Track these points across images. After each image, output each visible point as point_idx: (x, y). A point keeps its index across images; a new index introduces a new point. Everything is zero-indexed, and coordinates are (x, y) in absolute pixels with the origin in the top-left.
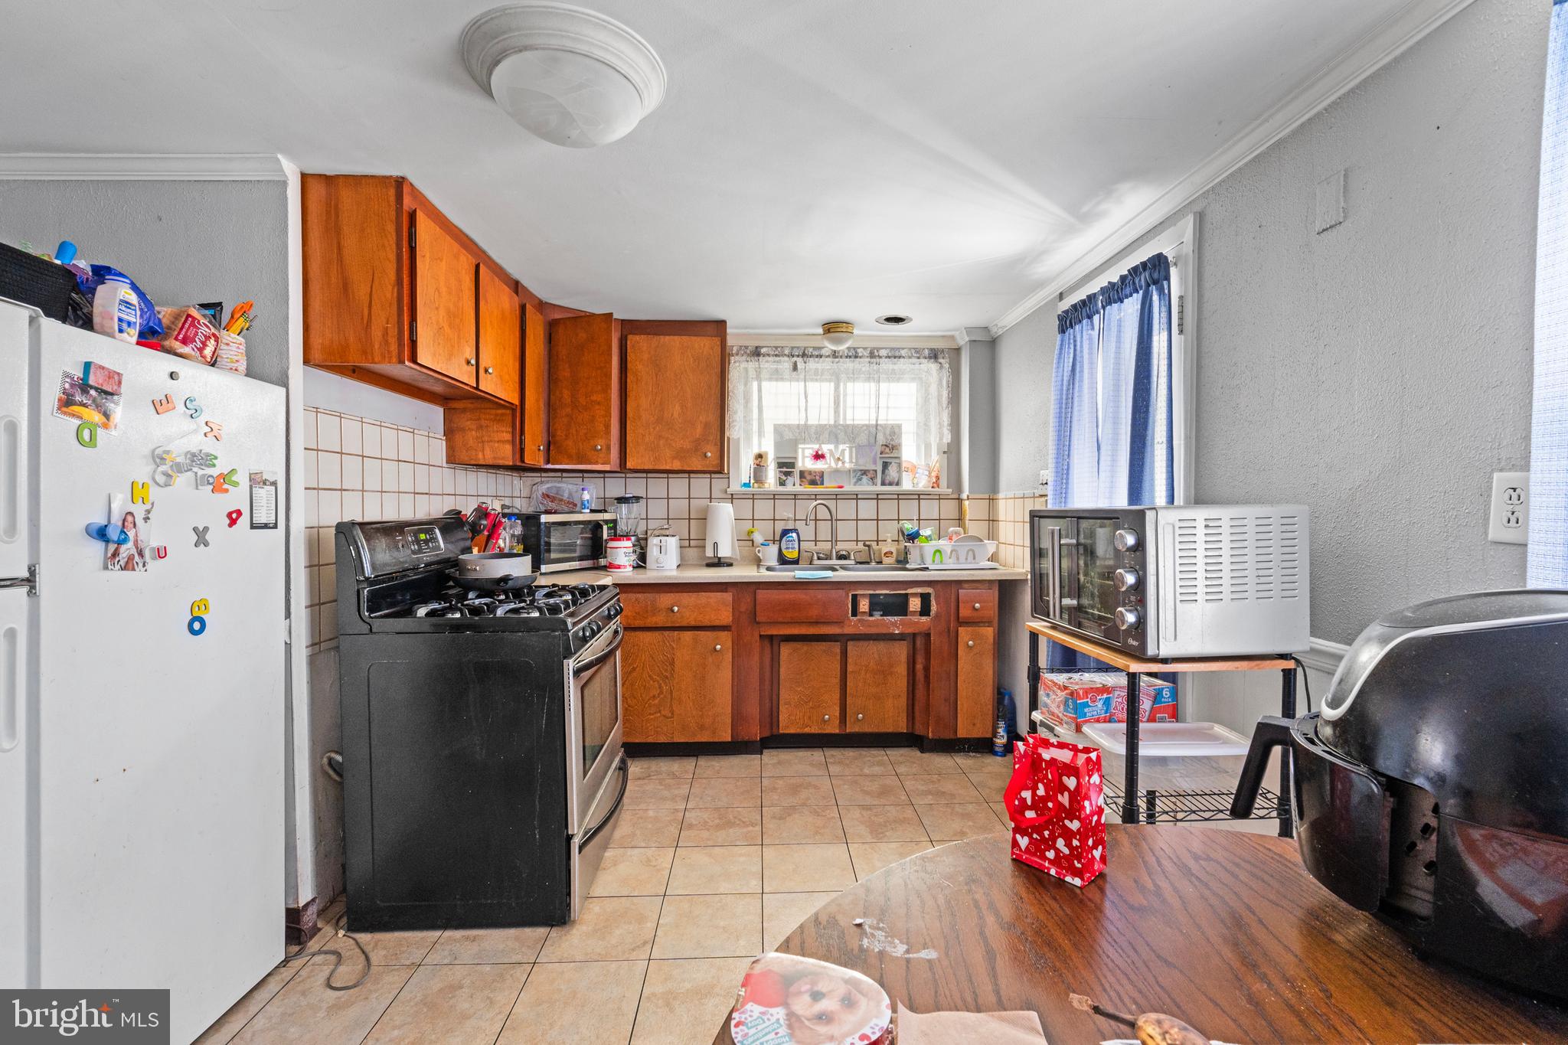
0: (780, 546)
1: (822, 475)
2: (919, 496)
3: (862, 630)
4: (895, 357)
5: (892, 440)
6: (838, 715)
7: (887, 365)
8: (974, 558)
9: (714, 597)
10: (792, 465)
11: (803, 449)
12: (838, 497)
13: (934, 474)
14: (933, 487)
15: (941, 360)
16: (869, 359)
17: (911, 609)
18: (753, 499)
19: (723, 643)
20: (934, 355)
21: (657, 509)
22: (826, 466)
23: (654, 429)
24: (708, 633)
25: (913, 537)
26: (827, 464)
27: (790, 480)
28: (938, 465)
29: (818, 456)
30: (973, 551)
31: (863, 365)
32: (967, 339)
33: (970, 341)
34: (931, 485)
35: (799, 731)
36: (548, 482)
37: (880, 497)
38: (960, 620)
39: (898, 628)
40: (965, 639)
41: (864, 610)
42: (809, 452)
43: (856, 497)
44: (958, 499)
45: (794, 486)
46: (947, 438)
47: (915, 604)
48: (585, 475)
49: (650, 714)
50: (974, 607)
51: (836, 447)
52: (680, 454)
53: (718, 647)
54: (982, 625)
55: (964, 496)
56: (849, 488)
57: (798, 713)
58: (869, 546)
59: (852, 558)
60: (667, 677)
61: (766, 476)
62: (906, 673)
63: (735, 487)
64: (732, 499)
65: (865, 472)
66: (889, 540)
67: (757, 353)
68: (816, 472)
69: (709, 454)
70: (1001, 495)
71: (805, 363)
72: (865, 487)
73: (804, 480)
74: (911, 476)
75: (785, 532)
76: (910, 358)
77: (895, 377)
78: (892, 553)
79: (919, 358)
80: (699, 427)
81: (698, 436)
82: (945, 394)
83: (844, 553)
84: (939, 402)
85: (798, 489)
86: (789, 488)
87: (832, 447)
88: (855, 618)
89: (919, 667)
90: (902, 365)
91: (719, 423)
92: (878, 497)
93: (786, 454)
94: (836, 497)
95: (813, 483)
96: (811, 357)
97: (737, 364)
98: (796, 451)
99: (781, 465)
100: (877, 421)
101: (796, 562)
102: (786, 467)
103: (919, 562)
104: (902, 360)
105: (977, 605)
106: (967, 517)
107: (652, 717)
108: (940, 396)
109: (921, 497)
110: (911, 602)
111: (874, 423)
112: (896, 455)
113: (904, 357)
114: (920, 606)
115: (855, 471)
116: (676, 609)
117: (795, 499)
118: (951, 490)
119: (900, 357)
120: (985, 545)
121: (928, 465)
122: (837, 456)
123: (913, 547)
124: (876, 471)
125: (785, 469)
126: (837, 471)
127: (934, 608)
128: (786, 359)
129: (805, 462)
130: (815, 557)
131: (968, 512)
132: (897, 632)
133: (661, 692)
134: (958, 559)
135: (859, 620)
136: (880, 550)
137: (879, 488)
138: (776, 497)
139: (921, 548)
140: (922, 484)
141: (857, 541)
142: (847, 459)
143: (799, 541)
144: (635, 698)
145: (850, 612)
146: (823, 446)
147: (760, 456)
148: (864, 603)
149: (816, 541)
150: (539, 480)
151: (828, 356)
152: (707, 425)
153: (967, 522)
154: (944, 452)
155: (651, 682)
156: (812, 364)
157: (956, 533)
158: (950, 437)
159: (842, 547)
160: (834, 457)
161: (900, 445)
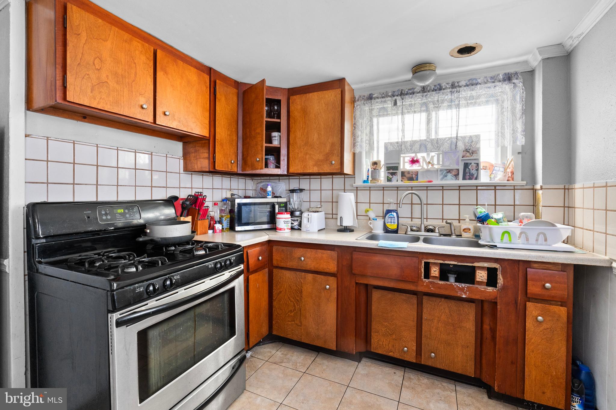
0: (385, 220)
1: (417, 174)
2: (495, 187)
3: (433, 290)
4: (472, 85)
5: (471, 145)
6: (415, 349)
7: (466, 93)
8: (546, 240)
9: (327, 254)
10: (396, 168)
11: (404, 157)
12: (428, 188)
13: (509, 170)
14: (508, 180)
15: (515, 81)
16: (451, 90)
17: (478, 280)
18: (370, 190)
19: (331, 284)
20: (508, 78)
21: (315, 196)
22: (420, 168)
23: (304, 149)
24: (322, 277)
25: (483, 219)
26: (421, 166)
27: (395, 178)
28: (512, 163)
29: (414, 161)
30: (545, 235)
31: (445, 96)
32: (540, 58)
33: (544, 60)
34: (507, 179)
35: (384, 353)
36: (264, 182)
37: (461, 188)
38: (528, 296)
39: (465, 293)
40: (535, 313)
41: (434, 275)
42: (408, 159)
43: (443, 188)
44: (533, 189)
45: (397, 181)
46: (521, 141)
47: (481, 276)
48: (281, 178)
49: (289, 321)
50: (544, 285)
51: (428, 155)
52: (318, 163)
53: (328, 287)
54: (553, 303)
55: (538, 187)
56: (437, 181)
57: (385, 341)
58: (450, 224)
59: (437, 231)
60: (298, 301)
61: (379, 176)
62: (474, 330)
63: (359, 183)
64: (357, 190)
65: (449, 171)
66: (467, 220)
67: (370, 98)
68: (412, 172)
69: (334, 162)
70: (577, 186)
71: (403, 99)
72: (450, 181)
73: (404, 177)
74: (489, 172)
75: (388, 211)
76: (486, 83)
77: (472, 102)
78: (470, 230)
79: (494, 82)
80: (328, 146)
81: (327, 152)
82: (519, 107)
83: (431, 227)
84: (513, 114)
85: (400, 183)
86: (394, 183)
87: (425, 155)
88: (427, 280)
89: (486, 327)
90: (478, 91)
91: (340, 143)
92: (459, 188)
93: (393, 161)
94: (427, 188)
95: (411, 179)
96: (406, 94)
97: (359, 107)
98: (399, 159)
99: (388, 168)
100: (457, 133)
101: (396, 231)
102: (392, 170)
103: (489, 240)
104: (479, 86)
105: (548, 285)
106: (541, 204)
107: (290, 323)
108: (513, 109)
109: (497, 188)
110: (477, 274)
111: (455, 136)
112: (475, 158)
113: (480, 84)
114: (486, 278)
115: (441, 170)
116: (303, 259)
117: (397, 190)
118: (525, 182)
119: (477, 84)
120: (558, 229)
121: (504, 164)
122: (428, 160)
123: (483, 227)
124: (458, 170)
125: (391, 171)
126: (428, 171)
127: (501, 281)
128: (389, 98)
129: (406, 166)
130: (409, 229)
131: (541, 199)
132: (464, 296)
133: (295, 310)
134: (527, 240)
135: (431, 282)
136: (460, 227)
137: (461, 182)
138: (385, 189)
139: (490, 229)
140: (499, 178)
141: (443, 219)
142: (435, 162)
143: (398, 217)
144: (281, 310)
145: (423, 275)
146: (418, 154)
147: (375, 163)
148: (435, 269)
149: (412, 218)
150: (260, 181)
151: (419, 92)
152: (333, 145)
153: (540, 208)
154: (519, 153)
155: (290, 302)
156: (408, 100)
157: (527, 217)
158: (524, 140)
159: (430, 223)
160: (426, 161)
161: (478, 149)
